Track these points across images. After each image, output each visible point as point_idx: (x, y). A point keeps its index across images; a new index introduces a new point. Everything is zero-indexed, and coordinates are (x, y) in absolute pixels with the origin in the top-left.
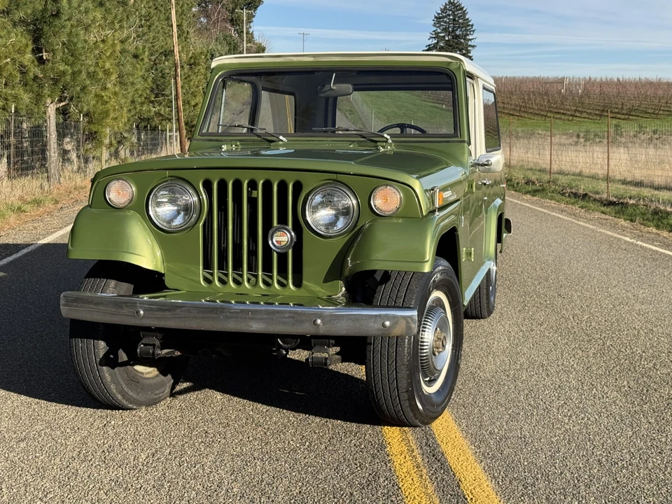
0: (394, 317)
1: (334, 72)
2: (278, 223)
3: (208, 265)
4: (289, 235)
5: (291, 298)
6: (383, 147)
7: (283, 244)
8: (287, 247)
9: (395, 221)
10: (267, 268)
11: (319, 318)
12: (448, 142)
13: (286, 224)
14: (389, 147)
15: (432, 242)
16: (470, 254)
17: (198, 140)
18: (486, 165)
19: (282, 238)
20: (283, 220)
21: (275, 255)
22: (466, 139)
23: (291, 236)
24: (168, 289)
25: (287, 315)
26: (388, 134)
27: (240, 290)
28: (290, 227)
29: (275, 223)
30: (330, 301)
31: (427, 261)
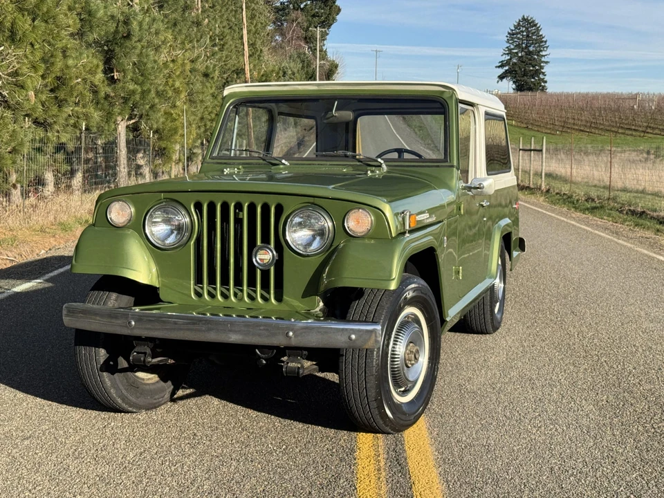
0: (359, 331)
1: (336, 99)
2: (262, 242)
3: (199, 280)
4: (271, 254)
5: (273, 312)
6: (372, 172)
7: (265, 262)
8: (270, 265)
9: (367, 241)
10: (252, 283)
11: (292, 330)
12: (438, 166)
13: (269, 243)
14: (377, 172)
15: (399, 260)
16: (459, 272)
17: (208, 163)
18: (478, 188)
19: (265, 256)
20: (266, 240)
21: (259, 272)
22: (455, 164)
23: (273, 255)
24: (162, 301)
25: (262, 328)
26: (382, 159)
27: (227, 304)
28: (272, 246)
29: (259, 243)
30: (308, 315)
31: (393, 279)
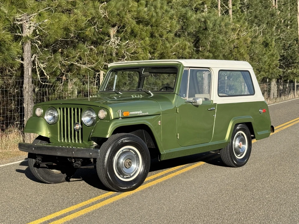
1: (144, 68)
2: (77, 122)
9: (104, 121)
11: (74, 151)
12: (170, 94)
15: (111, 128)
18: (194, 102)
21: (76, 132)
23: (80, 126)
24: (51, 143)
25: (66, 150)
27: (68, 143)
28: (80, 123)
31: (109, 134)
